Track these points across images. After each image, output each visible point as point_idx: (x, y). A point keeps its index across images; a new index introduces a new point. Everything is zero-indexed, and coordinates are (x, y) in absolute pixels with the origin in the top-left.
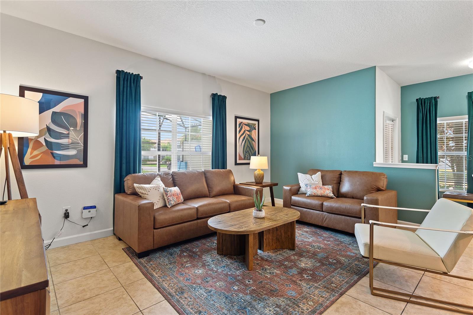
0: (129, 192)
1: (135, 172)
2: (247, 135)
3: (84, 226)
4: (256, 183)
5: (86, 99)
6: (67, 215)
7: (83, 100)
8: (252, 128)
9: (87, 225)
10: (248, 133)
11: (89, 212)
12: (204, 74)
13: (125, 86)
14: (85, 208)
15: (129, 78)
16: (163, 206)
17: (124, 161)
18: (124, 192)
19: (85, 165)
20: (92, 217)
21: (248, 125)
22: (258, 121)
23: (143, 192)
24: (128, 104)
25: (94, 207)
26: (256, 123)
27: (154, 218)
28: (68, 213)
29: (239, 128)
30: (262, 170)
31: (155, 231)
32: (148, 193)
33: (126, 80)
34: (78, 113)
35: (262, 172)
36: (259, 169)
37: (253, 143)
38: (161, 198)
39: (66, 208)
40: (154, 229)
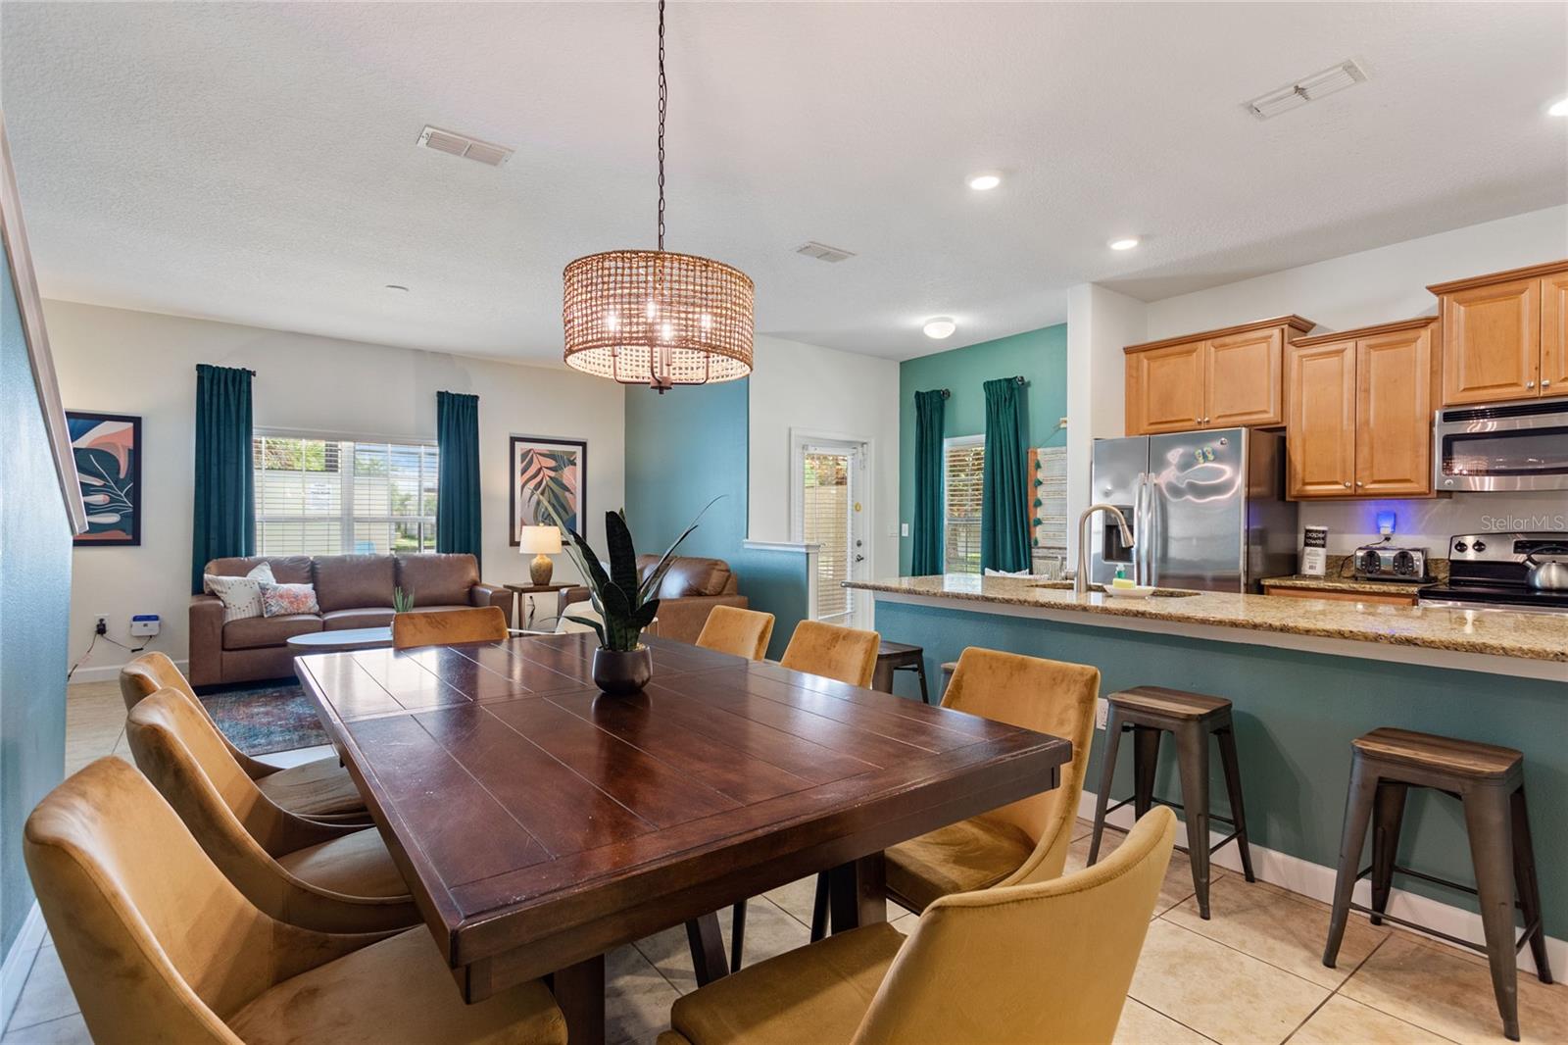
0: (206, 591)
1: (236, 554)
2: (548, 479)
3: (133, 651)
4: (535, 584)
5: (137, 422)
6: (101, 629)
7: (131, 425)
8: (562, 462)
9: (142, 649)
10: (552, 474)
11: (145, 625)
12: (418, 352)
13: (215, 392)
14: (136, 619)
15: (223, 378)
16: (255, 614)
17: (213, 534)
18: (203, 592)
19: (136, 541)
20: (151, 636)
21: (551, 456)
22: (584, 445)
23: (219, 589)
24: (222, 427)
25: (156, 618)
26: (579, 450)
27: (223, 632)
28: (104, 625)
29: (522, 462)
30: (548, 555)
31: (225, 653)
32: (229, 591)
33: (215, 382)
34: (121, 450)
35: (547, 560)
36: (541, 554)
37: (566, 497)
38: (256, 600)
39: (101, 616)
40: (224, 649)
